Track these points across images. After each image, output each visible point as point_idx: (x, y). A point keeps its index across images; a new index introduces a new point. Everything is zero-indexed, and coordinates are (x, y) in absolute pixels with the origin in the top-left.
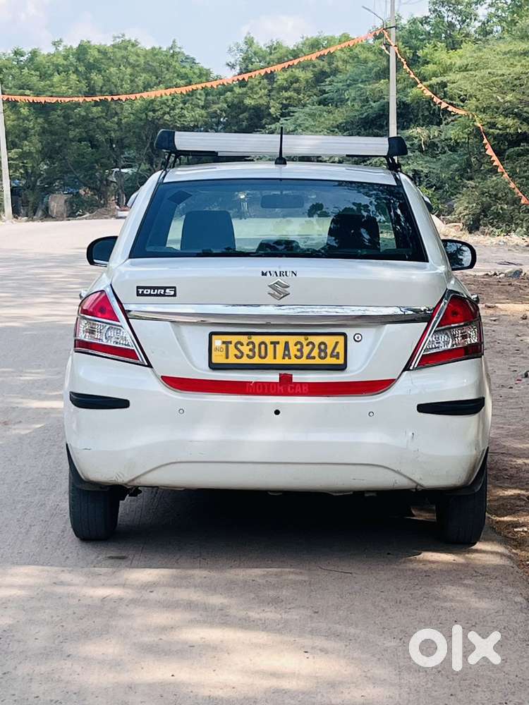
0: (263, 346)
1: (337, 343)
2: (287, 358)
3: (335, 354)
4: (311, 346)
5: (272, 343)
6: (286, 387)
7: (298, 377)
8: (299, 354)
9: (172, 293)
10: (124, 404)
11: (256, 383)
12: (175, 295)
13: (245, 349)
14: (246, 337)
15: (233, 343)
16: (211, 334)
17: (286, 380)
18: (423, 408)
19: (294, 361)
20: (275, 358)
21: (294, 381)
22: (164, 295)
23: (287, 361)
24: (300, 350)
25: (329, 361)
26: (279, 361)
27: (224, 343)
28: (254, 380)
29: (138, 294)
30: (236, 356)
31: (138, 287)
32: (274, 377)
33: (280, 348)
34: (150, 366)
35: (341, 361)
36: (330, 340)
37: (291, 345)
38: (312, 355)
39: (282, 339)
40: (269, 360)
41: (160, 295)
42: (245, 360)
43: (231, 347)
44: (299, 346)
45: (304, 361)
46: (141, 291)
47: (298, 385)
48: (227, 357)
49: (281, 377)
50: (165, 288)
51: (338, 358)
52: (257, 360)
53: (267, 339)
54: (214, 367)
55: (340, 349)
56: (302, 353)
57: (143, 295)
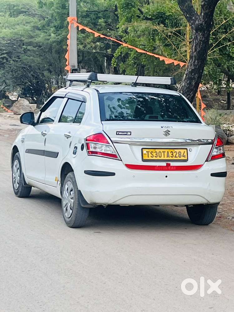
0: (160, 153)
1: (184, 152)
2: (168, 157)
3: (184, 155)
4: (176, 153)
5: (163, 152)
6: (168, 168)
7: (173, 164)
8: (172, 156)
9: (130, 134)
10: (113, 174)
11: (159, 166)
12: (131, 135)
13: (154, 154)
14: (154, 150)
15: (150, 152)
16: (142, 149)
17: (168, 165)
18: (213, 175)
19: (171, 158)
20: (164, 157)
21: (171, 165)
22: (126, 135)
23: (168, 158)
24: (172, 154)
25: (182, 158)
26: (166, 158)
27: (147, 152)
28: (158, 165)
29: (117, 134)
30: (151, 156)
31: (117, 132)
32: (164, 164)
33: (166, 154)
34: (121, 160)
35: (186, 158)
36: (182, 151)
37: (170, 153)
38: (176, 156)
39: (166, 150)
40: (162, 158)
41: (125, 135)
42: (154, 158)
43: (149, 153)
44: (172, 153)
45: (174, 158)
46: (118, 133)
47: (172, 167)
48: (148, 157)
49: (167, 164)
50: (127, 132)
51: (185, 157)
52: (158, 158)
53: (161, 150)
54: (144, 160)
55: (186, 154)
56: (173, 156)
57: (119, 134)
